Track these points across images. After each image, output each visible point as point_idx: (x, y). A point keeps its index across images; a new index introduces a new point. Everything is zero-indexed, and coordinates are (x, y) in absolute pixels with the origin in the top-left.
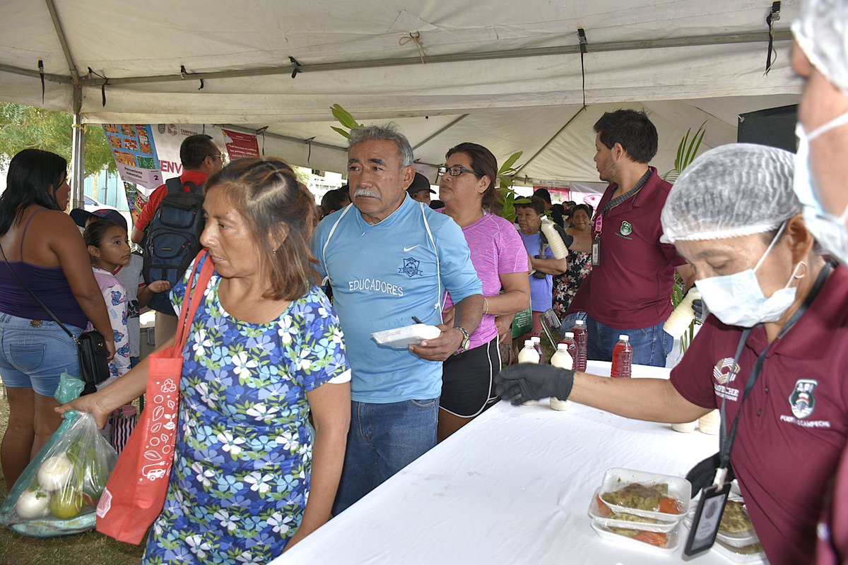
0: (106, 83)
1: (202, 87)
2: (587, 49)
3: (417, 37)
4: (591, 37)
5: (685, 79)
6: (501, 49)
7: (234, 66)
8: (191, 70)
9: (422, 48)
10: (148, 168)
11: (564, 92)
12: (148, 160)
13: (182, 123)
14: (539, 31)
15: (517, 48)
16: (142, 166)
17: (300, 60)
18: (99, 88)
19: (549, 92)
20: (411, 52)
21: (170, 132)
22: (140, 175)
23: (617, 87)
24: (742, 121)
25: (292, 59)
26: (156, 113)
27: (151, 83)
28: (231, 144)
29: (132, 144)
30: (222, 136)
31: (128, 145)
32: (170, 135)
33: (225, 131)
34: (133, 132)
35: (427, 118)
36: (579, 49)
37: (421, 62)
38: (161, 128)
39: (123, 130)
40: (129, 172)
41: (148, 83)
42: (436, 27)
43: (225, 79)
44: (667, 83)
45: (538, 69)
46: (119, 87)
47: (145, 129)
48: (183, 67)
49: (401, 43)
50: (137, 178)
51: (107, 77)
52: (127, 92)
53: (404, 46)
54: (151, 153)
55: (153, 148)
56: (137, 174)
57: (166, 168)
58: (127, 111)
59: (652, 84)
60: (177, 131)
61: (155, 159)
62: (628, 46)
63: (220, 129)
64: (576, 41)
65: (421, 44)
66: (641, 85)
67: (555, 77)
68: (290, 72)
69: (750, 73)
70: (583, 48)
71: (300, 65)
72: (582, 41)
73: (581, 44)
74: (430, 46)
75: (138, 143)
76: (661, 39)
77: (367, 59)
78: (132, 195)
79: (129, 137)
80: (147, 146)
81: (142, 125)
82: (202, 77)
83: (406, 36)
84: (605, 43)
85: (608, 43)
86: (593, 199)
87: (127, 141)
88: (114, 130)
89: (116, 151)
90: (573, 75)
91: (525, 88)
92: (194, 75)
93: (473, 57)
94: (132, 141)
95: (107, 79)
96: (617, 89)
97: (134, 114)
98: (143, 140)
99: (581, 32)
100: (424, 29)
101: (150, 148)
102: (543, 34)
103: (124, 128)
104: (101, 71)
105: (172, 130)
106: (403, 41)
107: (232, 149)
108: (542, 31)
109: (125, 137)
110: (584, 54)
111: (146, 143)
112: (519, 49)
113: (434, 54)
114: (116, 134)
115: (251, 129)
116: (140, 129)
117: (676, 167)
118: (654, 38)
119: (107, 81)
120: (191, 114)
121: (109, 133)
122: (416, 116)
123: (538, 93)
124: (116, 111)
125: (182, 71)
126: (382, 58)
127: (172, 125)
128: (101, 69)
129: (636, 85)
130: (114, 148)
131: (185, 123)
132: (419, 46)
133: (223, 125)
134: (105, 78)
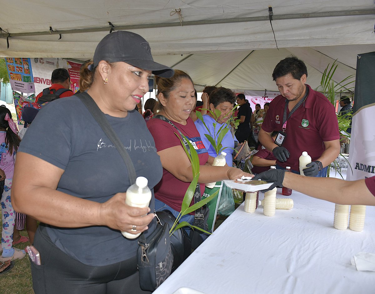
0: (9, 36)
1: (60, 38)
2: (273, 18)
3: (179, 12)
4: (275, 12)
5: (327, 35)
6: (225, 18)
7: (78, 27)
8: (55, 29)
9: (182, 17)
10: (27, 82)
11: (259, 42)
12: (28, 77)
13: (49, 57)
14: (247, 8)
15: (234, 17)
16: (25, 81)
17: (114, 24)
18: (6, 39)
19: (251, 42)
20: (175, 20)
21: (40, 62)
22: (23, 86)
23: (289, 39)
24: (359, 58)
25: (110, 23)
26: (35, 52)
27: (33, 36)
28: (71, 69)
29: (20, 69)
30: (67, 64)
31: (18, 70)
32: (40, 64)
33: (69, 62)
34: (21, 63)
35: (182, 55)
36: (269, 18)
37: (180, 25)
38: (36, 60)
39: (16, 62)
40: (17, 84)
41: (31, 36)
42: (190, 6)
43: (72, 34)
44: (317, 37)
45: (245, 29)
46: (16, 38)
47: (27, 61)
48: (51, 28)
49: (171, 15)
50: (21, 88)
51: (10, 33)
52: (20, 41)
53: (172, 16)
54: (29, 74)
55: (31, 71)
56: (21, 85)
57: (38, 81)
58: (20, 51)
59: (308, 38)
60: (44, 62)
61: (31, 77)
62: (296, 17)
63: (65, 61)
64: (267, 13)
65: (181, 15)
66: (302, 38)
67: (255, 33)
68: (108, 30)
69: (364, 32)
70: (271, 18)
71: (114, 27)
72: (271, 14)
73: (270, 16)
74: (186, 16)
75: (23, 68)
76: (314, 13)
77: (150, 23)
78: (17, 98)
79: (19, 66)
80: (27, 70)
81: (26, 59)
82: (60, 33)
83: (173, 11)
84: (283, 15)
85: (285, 15)
86: (256, 99)
87: (17, 67)
88: (11, 61)
89: (11, 73)
90: (265, 33)
91: (237, 39)
92: (57, 32)
93: (209, 22)
94: (20, 68)
95: (10, 34)
96: (289, 40)
97: (24, 52)
98: (26, 67)
99: (270, 9)
100: (184, 7)
101: (29, 71)
102: (249, 10)
103: (17, 60)
104: (7, 29)
105: (42, 61)
106: (172, 14)
107: (71, 72)
108: (249, 8)
109: (17, 65)
110: (271, 21)
111: (27, 68)
112: (235, 18)
113: (188, 21)
114: (12, 64)
115: (81, 61)
116: (25, 61)
117: (321, 84)
118: (310, 12)
119: (9, 35)
120: (54, 53)
121: (8, 63)
122: (176, 55)
123: (244, 42)
124: (14, 51)
125: (50, 30)
126: (159, 23)
127: (41, 59)
128: (7, 28)
129: (299, 38)
130: (11, 72)
131: (51, 57)
132: (180, 16)
133: (68, 59)
134: (9, 33)
